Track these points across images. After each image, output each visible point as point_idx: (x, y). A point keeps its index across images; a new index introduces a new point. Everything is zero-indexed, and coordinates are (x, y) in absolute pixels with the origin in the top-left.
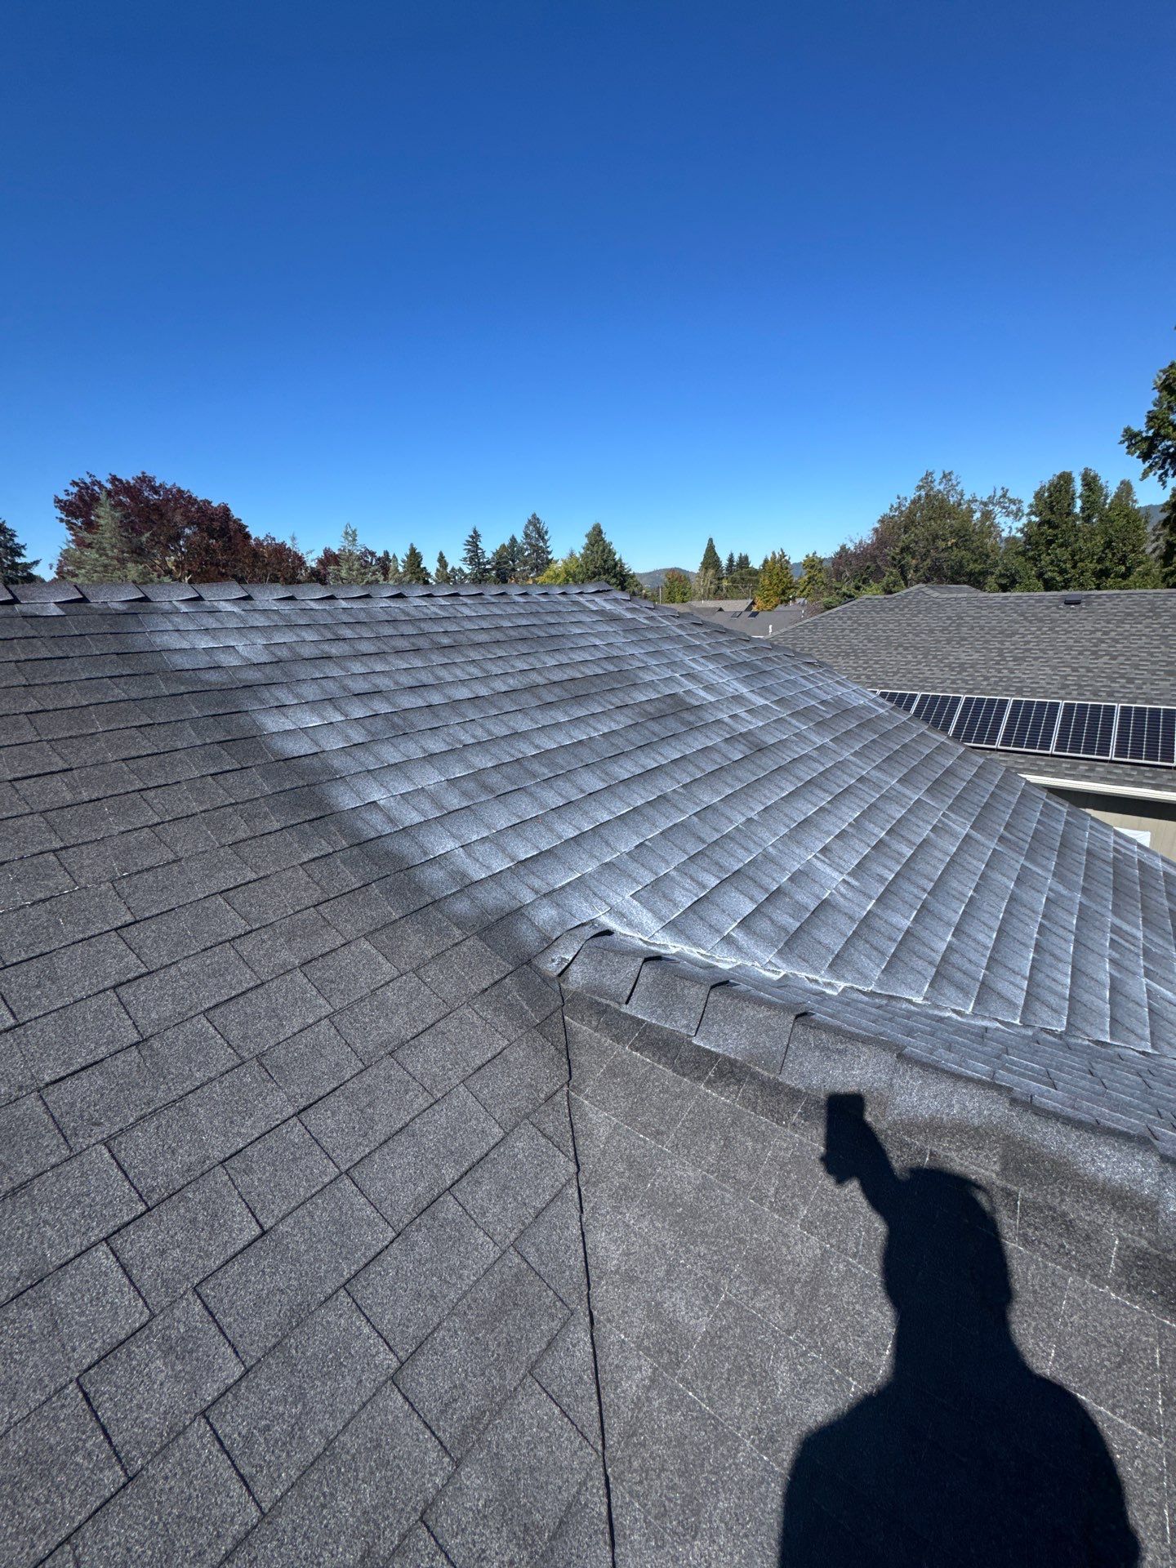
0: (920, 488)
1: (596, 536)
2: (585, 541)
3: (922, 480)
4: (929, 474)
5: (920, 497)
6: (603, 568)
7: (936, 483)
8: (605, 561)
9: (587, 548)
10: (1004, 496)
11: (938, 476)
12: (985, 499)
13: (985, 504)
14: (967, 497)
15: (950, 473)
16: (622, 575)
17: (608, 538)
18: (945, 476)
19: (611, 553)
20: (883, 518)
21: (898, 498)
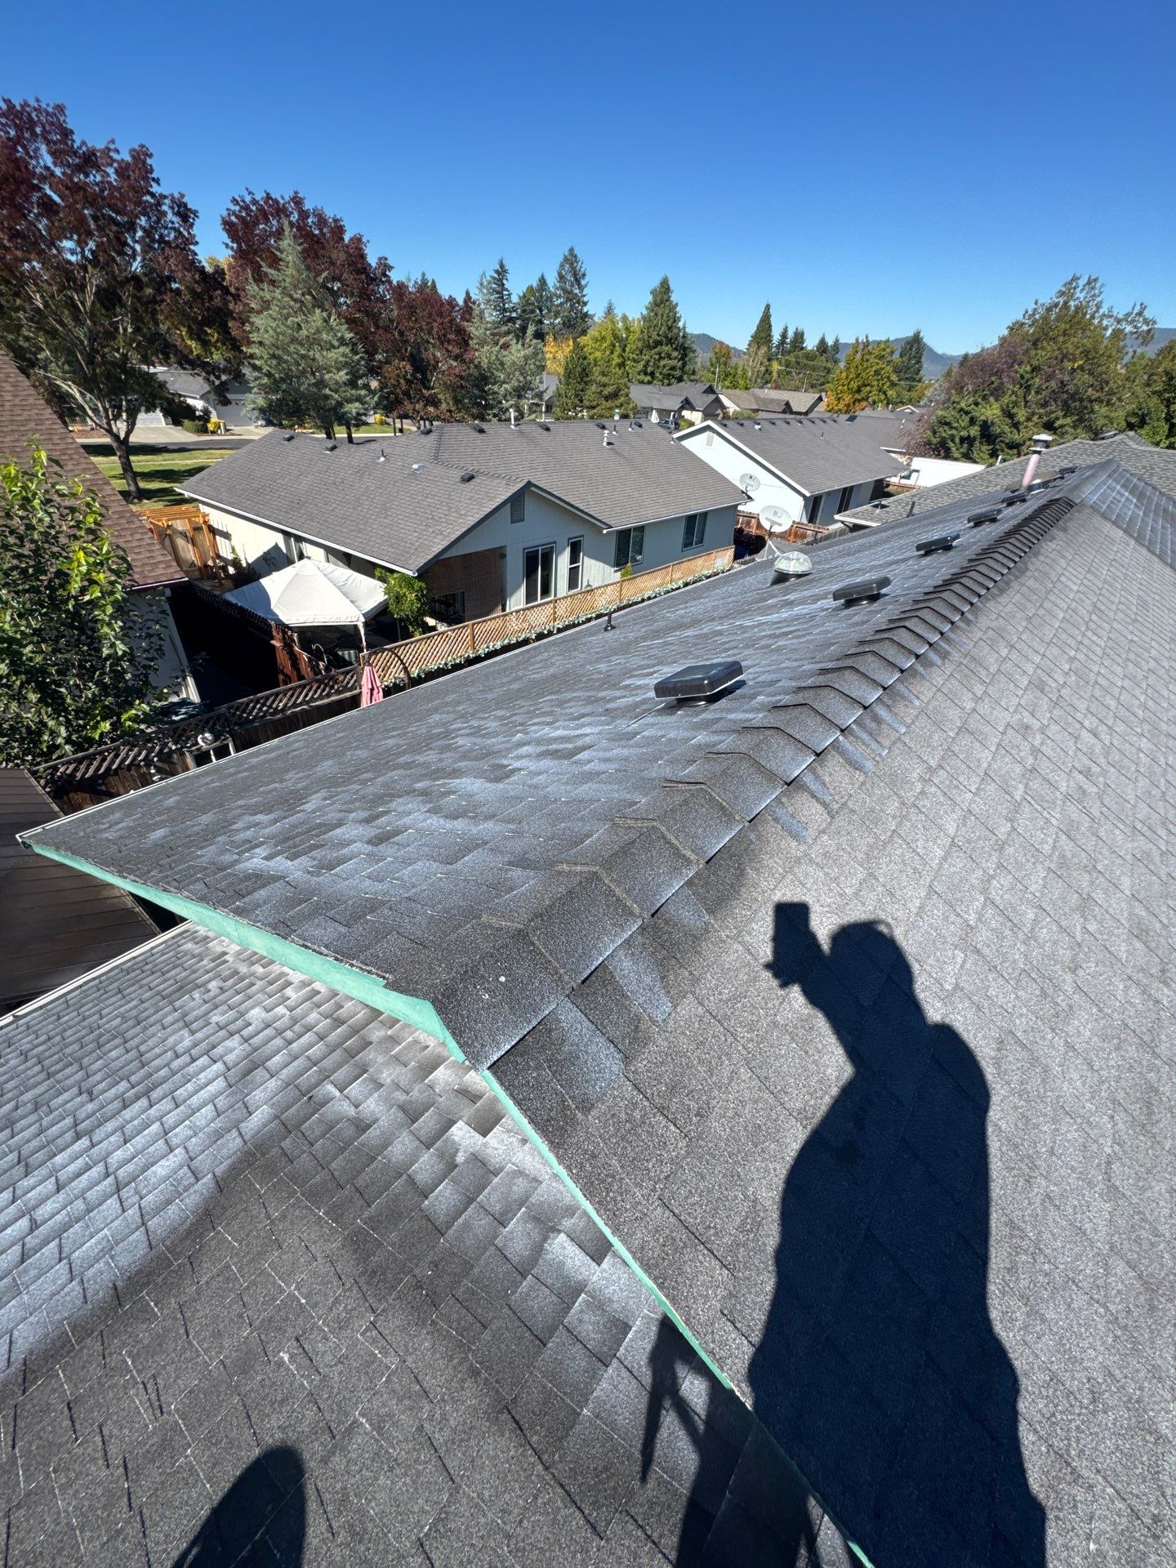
0: (1062, 293)
1: (662, 296)
2: (650, 298)
3: (1065, 285)
4: (1075, 279)
5: (1056, 305)
6: (666, 337)
7: (1078, 290)
8: (670, 328)
9: (650, 309)
10: (1140, 314)
11: (1082, 282)
12: (1120, 316)
13: (1119, 321)
14: (1104, 310)
15: (1096, 280)
16: (685, 349)
17: (674, 298)
18: (1089, 283)
19: (676, 320)
20: (1014, 324)
21: (1036, 303)
